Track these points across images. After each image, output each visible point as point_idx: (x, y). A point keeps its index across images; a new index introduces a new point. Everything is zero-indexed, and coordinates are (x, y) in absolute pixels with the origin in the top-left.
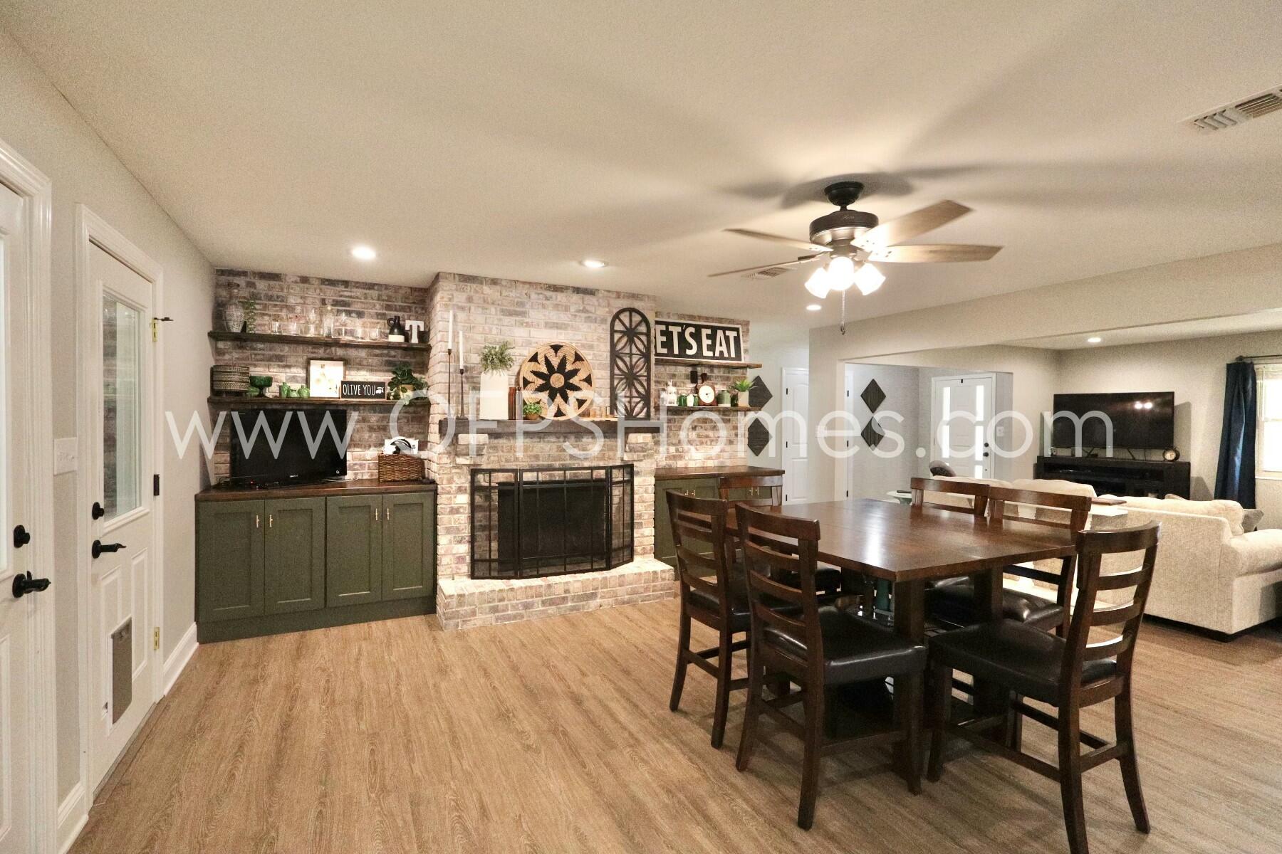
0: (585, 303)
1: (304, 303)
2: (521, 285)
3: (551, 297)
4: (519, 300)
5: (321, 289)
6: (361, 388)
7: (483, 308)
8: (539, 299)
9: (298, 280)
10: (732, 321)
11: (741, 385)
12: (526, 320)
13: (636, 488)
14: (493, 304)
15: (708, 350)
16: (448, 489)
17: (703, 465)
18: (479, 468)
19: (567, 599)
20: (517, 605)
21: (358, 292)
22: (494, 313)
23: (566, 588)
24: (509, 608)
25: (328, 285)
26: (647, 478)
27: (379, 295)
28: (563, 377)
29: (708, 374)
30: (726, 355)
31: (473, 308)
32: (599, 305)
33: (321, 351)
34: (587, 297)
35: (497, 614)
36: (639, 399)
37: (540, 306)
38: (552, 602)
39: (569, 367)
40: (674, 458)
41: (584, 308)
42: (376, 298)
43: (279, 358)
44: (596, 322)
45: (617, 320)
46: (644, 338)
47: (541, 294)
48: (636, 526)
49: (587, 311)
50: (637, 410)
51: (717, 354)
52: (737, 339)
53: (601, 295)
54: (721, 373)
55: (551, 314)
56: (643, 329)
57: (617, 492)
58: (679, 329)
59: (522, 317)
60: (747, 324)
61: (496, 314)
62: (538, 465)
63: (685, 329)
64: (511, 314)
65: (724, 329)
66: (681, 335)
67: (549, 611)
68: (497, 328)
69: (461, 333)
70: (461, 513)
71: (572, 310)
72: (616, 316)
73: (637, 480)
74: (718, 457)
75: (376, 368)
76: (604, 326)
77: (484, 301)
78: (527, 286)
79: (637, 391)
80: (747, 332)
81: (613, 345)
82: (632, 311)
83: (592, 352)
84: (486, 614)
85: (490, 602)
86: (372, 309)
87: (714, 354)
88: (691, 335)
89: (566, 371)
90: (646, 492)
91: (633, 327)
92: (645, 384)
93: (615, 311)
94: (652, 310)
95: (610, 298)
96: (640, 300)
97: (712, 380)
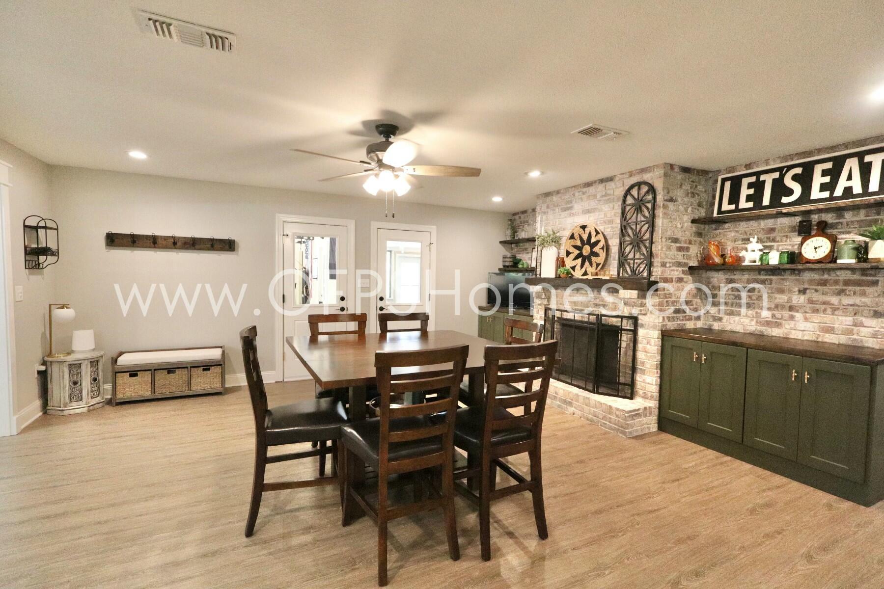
0: (607, 188)
2: (571, 189)
3: (586, 192)
4: (570, 199)
7: (553, 210)
8: (579, 195)
12: (573, 212)
13: (639, 338)
14: (557, 206)
15: (821, 191)
17: (816, 339)
22: (558, 212)
26: (652, 332)
28: (590, 248)
31: (549, 211)
32: (616, 188)
34: (608, 184)
36: (642, 260)
37: (580, 200)
39: (593, 240)
40: (768, 324)
41: (606, 192)
43: (525, 250)
44: (613, 202)
45: (629, 195)
46: (650, 205)
47: (581, 191)
48: (637, 371)
49: (608, 195)
50: (639, 270)
53: (617, 179)
55: (586, 204)
57: (625, 338)
58: (777, 175)
59: (571, 210)
63: (787, 171)
64: (565, 210)
65: (863, 154)
66: (777, 182)
71: (598, 196)
72: (628, 192)
74: (848, 332)
76: (618, 203)
77: (554, 205)
78: (574, 189)
79: (642, 254)
81: (623, 217)
82: (640, 184)
87: (832, 193)
88: (794, 177)
89: (591, 243)
91: (640, 198)
92: (648, 246)
93: (627, 188)
94: (660, 177)
95: (623, 178)
96: (649, 172)
97: (840, 227)
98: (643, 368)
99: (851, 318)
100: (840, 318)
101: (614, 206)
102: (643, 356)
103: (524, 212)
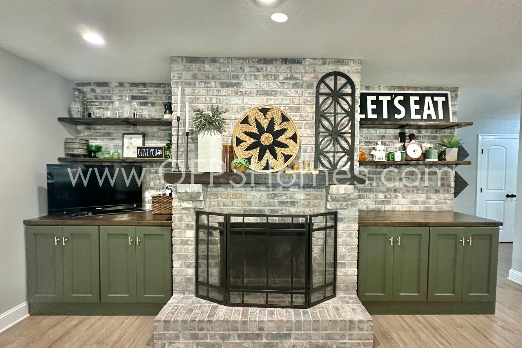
0: (293, 71)
1: (122, 100)
2: (236, 61)
3: (262, 69)
4: (235, 74)
5: (130, 90)
6: (149, 151)
7: (205, 83)
8: (251, 71)
9: (118, 85)
10: (441, 89)
11: (450, 142)
12: (241, 90)
13: (339, 233)
14: (213, 78)
15: (416, 114)
16: (179, 225)
18: (202, 210)
19: (262, 336)
20: (215, 335)
21: (152, 89)
22: (214, 86)
23: (261, 326)
24: (208, 337)
25: (135, 86)
26: (351, 225)
27: (164, 91)
28: (272, 136)
29: (416, 134)
30: (434, 117)
31: (197, 83)
32: (306, 72)
33: (131, 129)
34: (294, 66)
35: (197, 341)
36: (343, 154)
37: (253, 77)
38: (247, 337)
39: (277, 128)
41: (292, 75)
42: (162, 93)
43: (109, 134)
44: (302, 88)
45: (323, 84)
46: (349, 99)
47: (254, 67)
48: (338, 266)
49: (295, 79)
50: (341, 163)
51: (425, 117)
52: (445, 104)
53: (307, 63)
54: (429, 133)
55: (262, 83)
56: (348, 90)
58: (389, 98)
59: (237, 87)
60: (455, 90)
61: (216, 87)
62: (251, 210)
63: (395, 97)
64: (228, 85)
65: (432, 96)
66: (390, 104)
67: (245, 345)
68: (217, 98)
69: (187, 103)
70: (189, 244)
71: (281, 78)
72: (322, 80)
73: (340, 226)
74: (424, 203)
75: (163, 138)
76: (310, 91)
77: (206, 77)
78: (241, 61)
79: (342, 147)
80: (456, 97)
81: (318, 106)
82: (336, 74)
83: (298, 114)
84: (188, 339)
85: (191, 330)
86: (160, 100)
87: (422, 116)
88: (400, 102)
89: (275, 130)
90: (350, 236)
91: (337, 90)
92: (350, 140)
93: (321, 76)
94: (357, 73)
95: (316, 64)
96: (345, 64)
97: (419, 139)
98: (343, 262)
99: (425, 195)
100: (420, 195)
101: (302, 93)
102: (344, 250)
103: (104, 84)
